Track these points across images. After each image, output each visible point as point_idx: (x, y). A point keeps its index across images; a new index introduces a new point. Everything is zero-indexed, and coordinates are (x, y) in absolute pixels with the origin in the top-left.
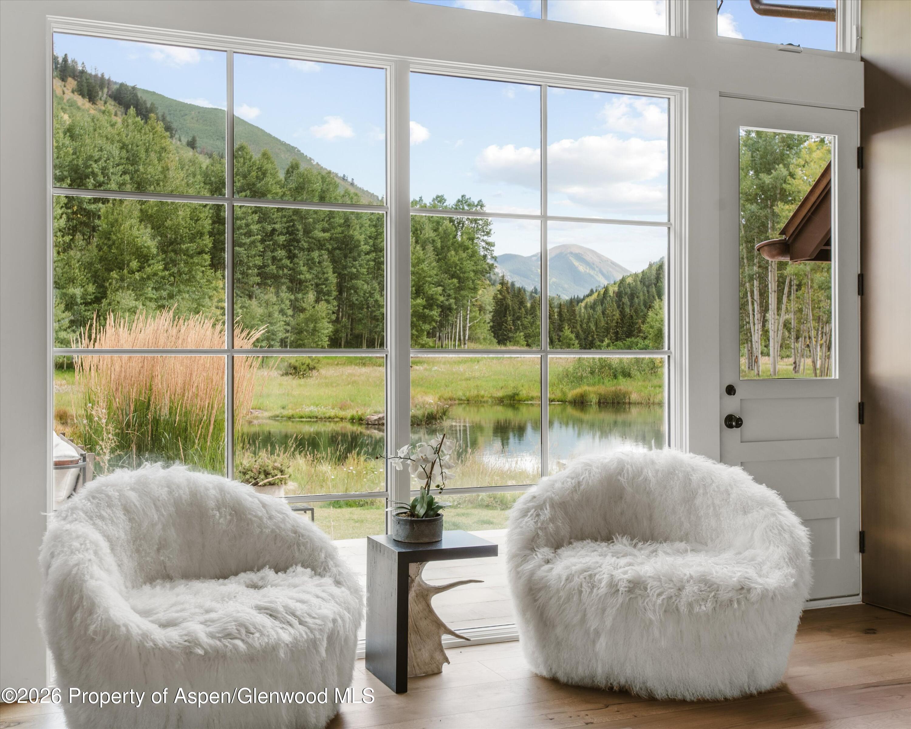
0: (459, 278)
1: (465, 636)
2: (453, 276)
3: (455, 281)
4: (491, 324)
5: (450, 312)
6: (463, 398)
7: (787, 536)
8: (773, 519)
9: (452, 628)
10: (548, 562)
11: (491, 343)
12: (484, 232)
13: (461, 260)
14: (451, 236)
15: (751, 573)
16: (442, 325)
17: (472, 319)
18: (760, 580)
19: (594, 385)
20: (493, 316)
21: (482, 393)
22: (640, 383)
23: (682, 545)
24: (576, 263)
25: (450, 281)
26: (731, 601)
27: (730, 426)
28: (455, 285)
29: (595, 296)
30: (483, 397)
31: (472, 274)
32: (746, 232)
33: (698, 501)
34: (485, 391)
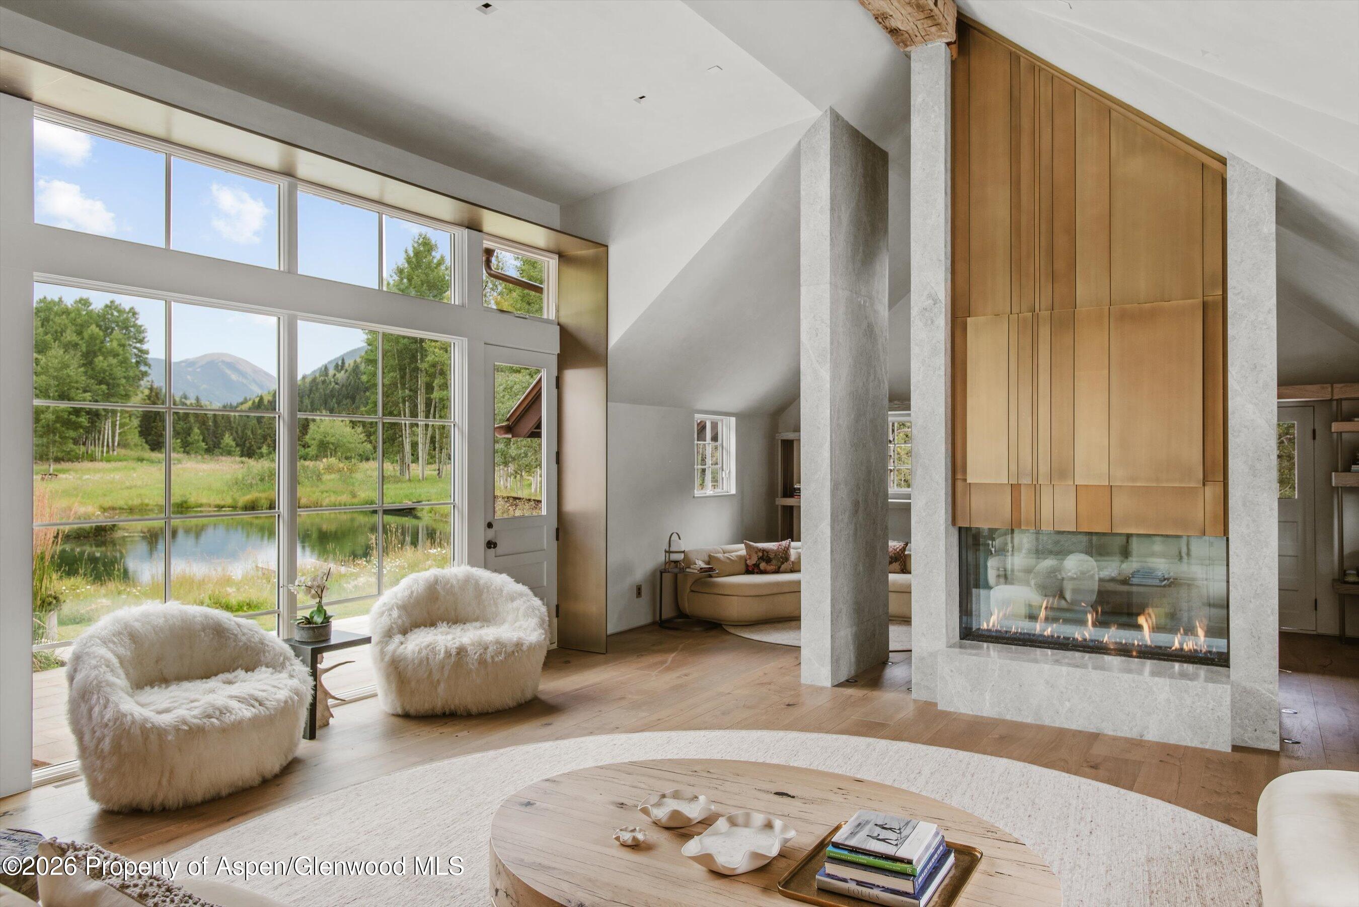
0: (108, 384)
1: (341, 698)
2: (100, 383)
3: (104, 387)
4: (139, 429)
5: (98, 418)
6: (125, 507)
7: (537, 612)
8: (528, 603)
9: (333, 694)
10: (402, 643)
11: (143, 449)
12: (136, 339)
13: (110, 365)
14: (98, 342)
15: (521, 634)
16: (88, 431)
17: (122, 425)
18: (527, 638)
19: (264, 491)
20: (141, 421)
21: (146, 501)
22: (308, 489)
23: (478, 624)
24: (228, 372)
25: (98, 387)
26: (513, 652)
27: (489, 547)
28: (103, 391)
29: (250, 403)
30: (147, 505)
31: (123, 381)
32: (398, 360)
33: (484, 596)
34: (149, 499)
